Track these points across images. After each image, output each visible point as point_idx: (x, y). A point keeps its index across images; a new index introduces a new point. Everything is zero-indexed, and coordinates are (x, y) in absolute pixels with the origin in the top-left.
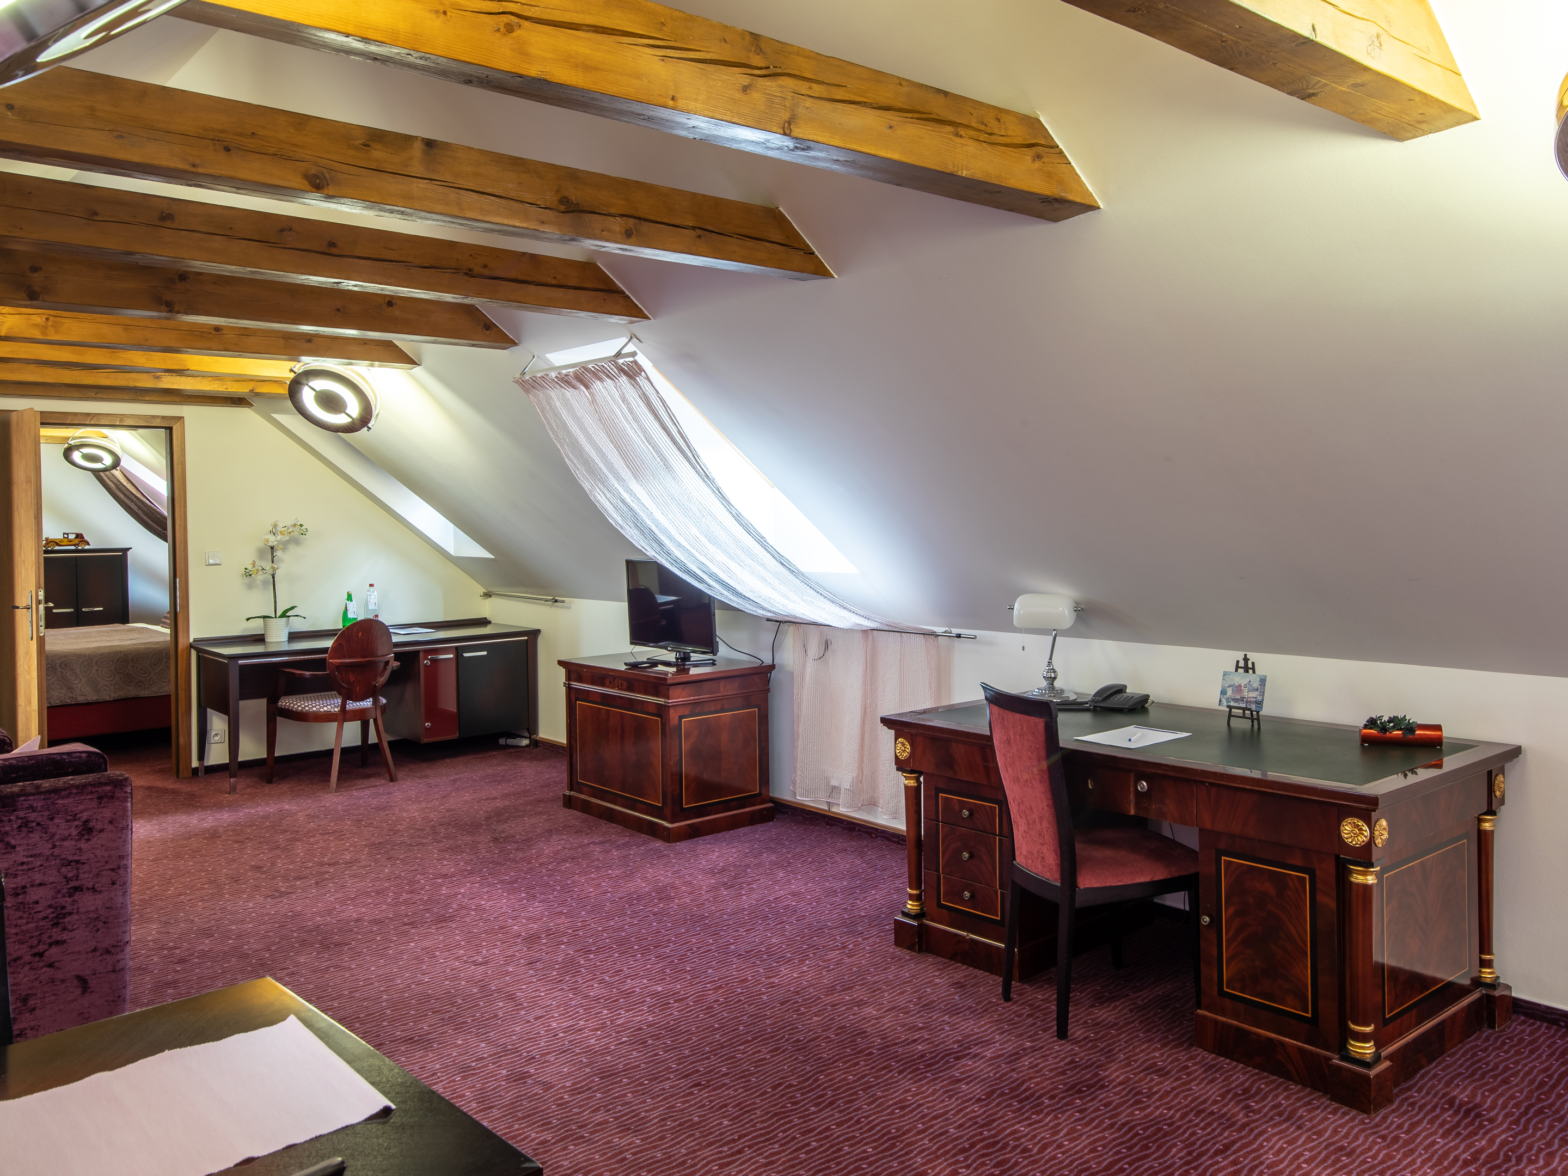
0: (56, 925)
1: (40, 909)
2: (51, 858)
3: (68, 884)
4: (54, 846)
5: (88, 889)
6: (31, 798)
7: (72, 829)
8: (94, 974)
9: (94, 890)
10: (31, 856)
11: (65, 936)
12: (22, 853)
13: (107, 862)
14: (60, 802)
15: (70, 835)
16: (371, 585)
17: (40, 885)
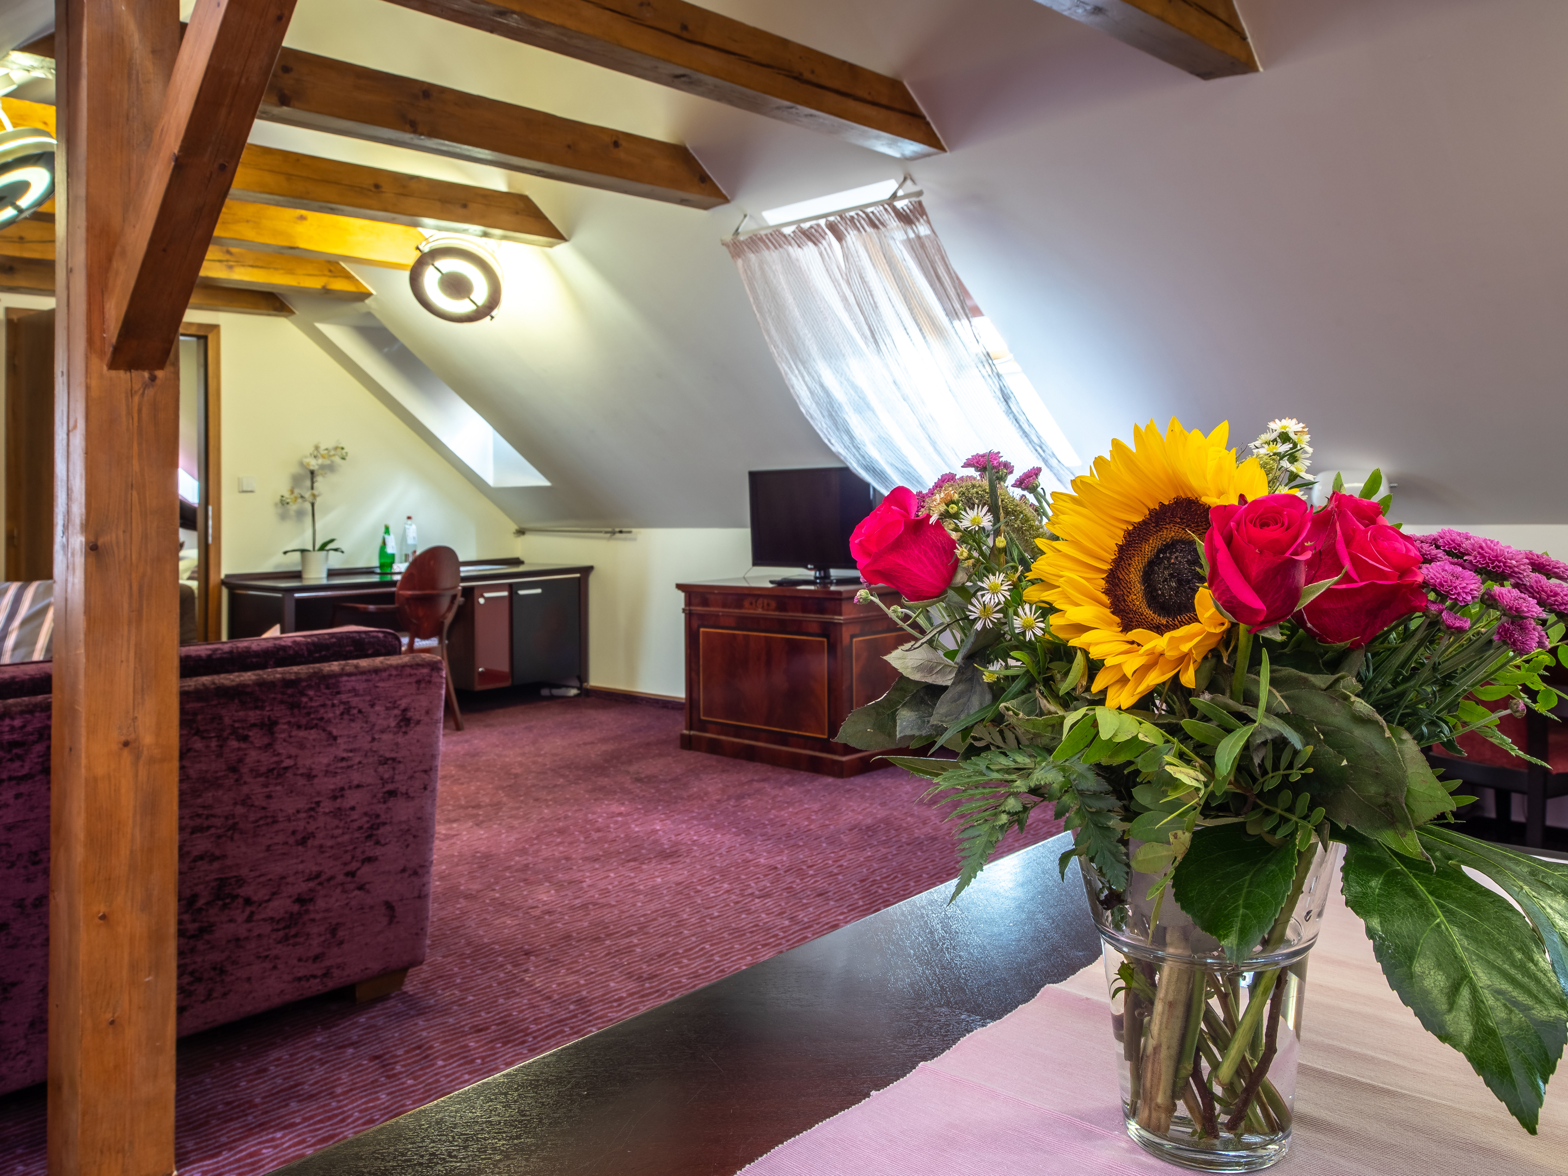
0: (369, 837)
1: (356, 817)
2: (369, 754)
3: (383, 786)
4: (373, 739)
5: (402, 794)
6: (353, 678)
7: (391, 720)
8: (401, 900)
9: (407, 796)
10: (351, 751)
11: (378, 851)
12: (343, 747)
13: (421, 762)
14: (381, 684)
15: (389, 727)
16: (409, 518)
17: (358, 786)
